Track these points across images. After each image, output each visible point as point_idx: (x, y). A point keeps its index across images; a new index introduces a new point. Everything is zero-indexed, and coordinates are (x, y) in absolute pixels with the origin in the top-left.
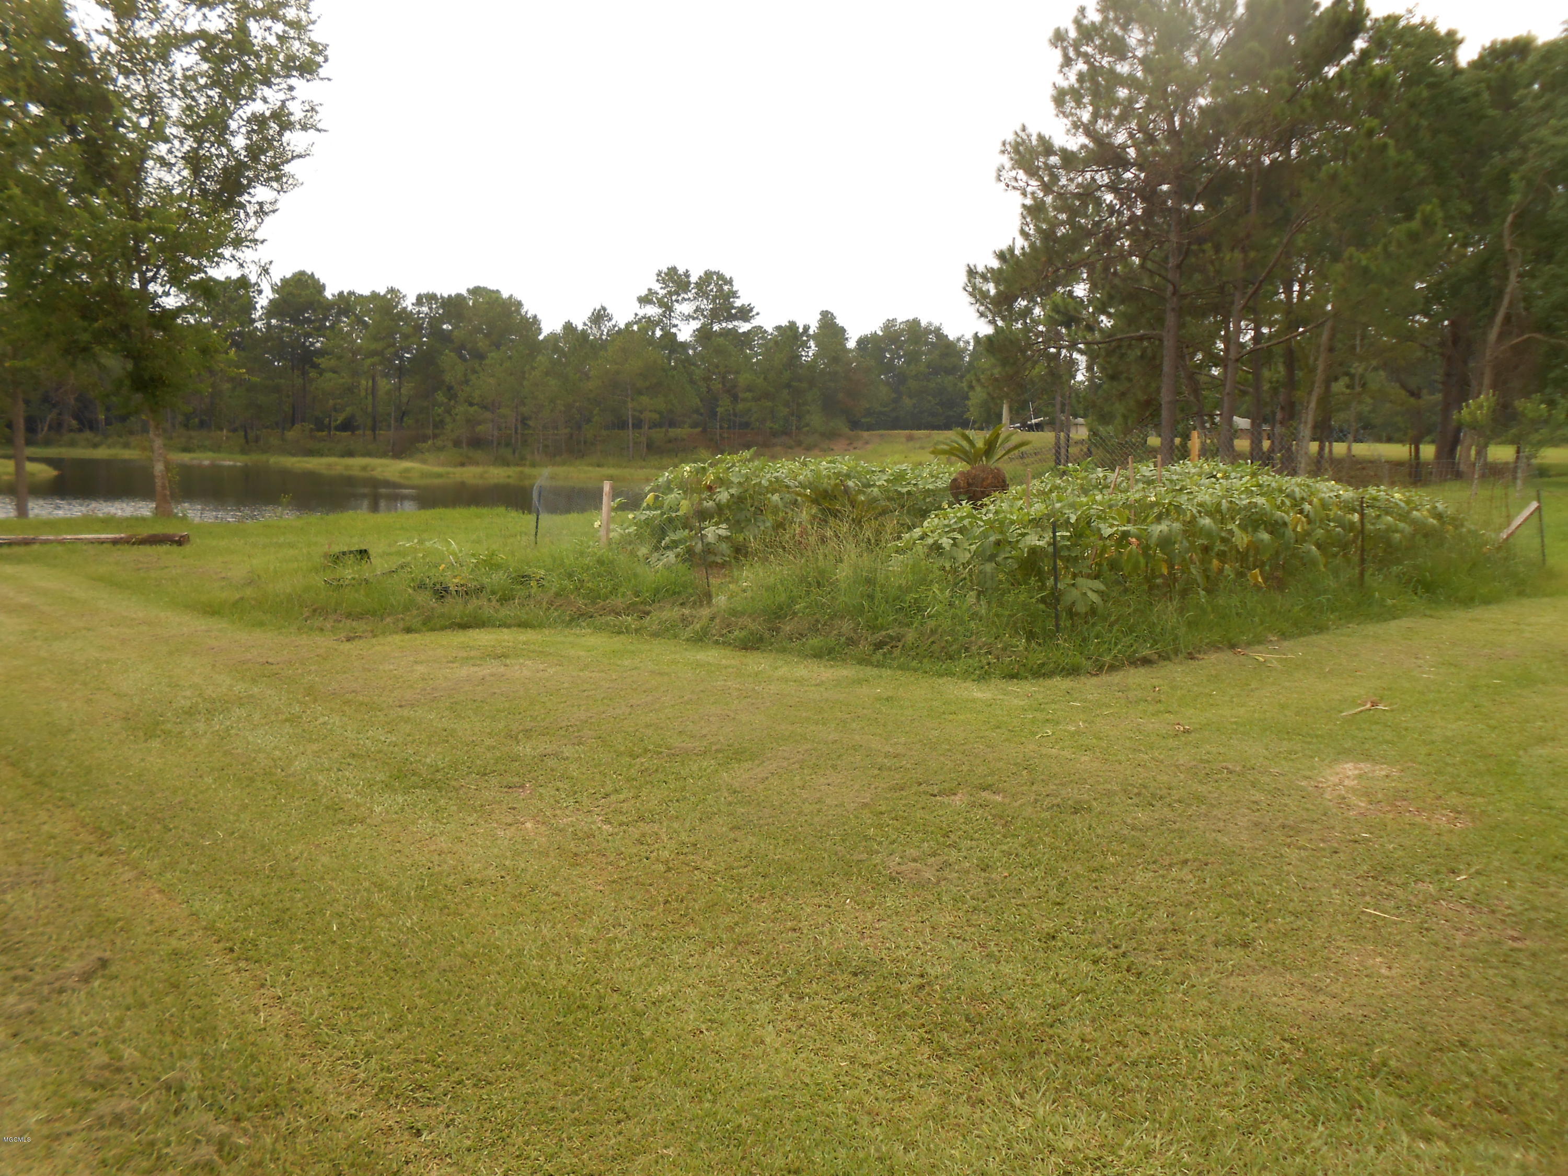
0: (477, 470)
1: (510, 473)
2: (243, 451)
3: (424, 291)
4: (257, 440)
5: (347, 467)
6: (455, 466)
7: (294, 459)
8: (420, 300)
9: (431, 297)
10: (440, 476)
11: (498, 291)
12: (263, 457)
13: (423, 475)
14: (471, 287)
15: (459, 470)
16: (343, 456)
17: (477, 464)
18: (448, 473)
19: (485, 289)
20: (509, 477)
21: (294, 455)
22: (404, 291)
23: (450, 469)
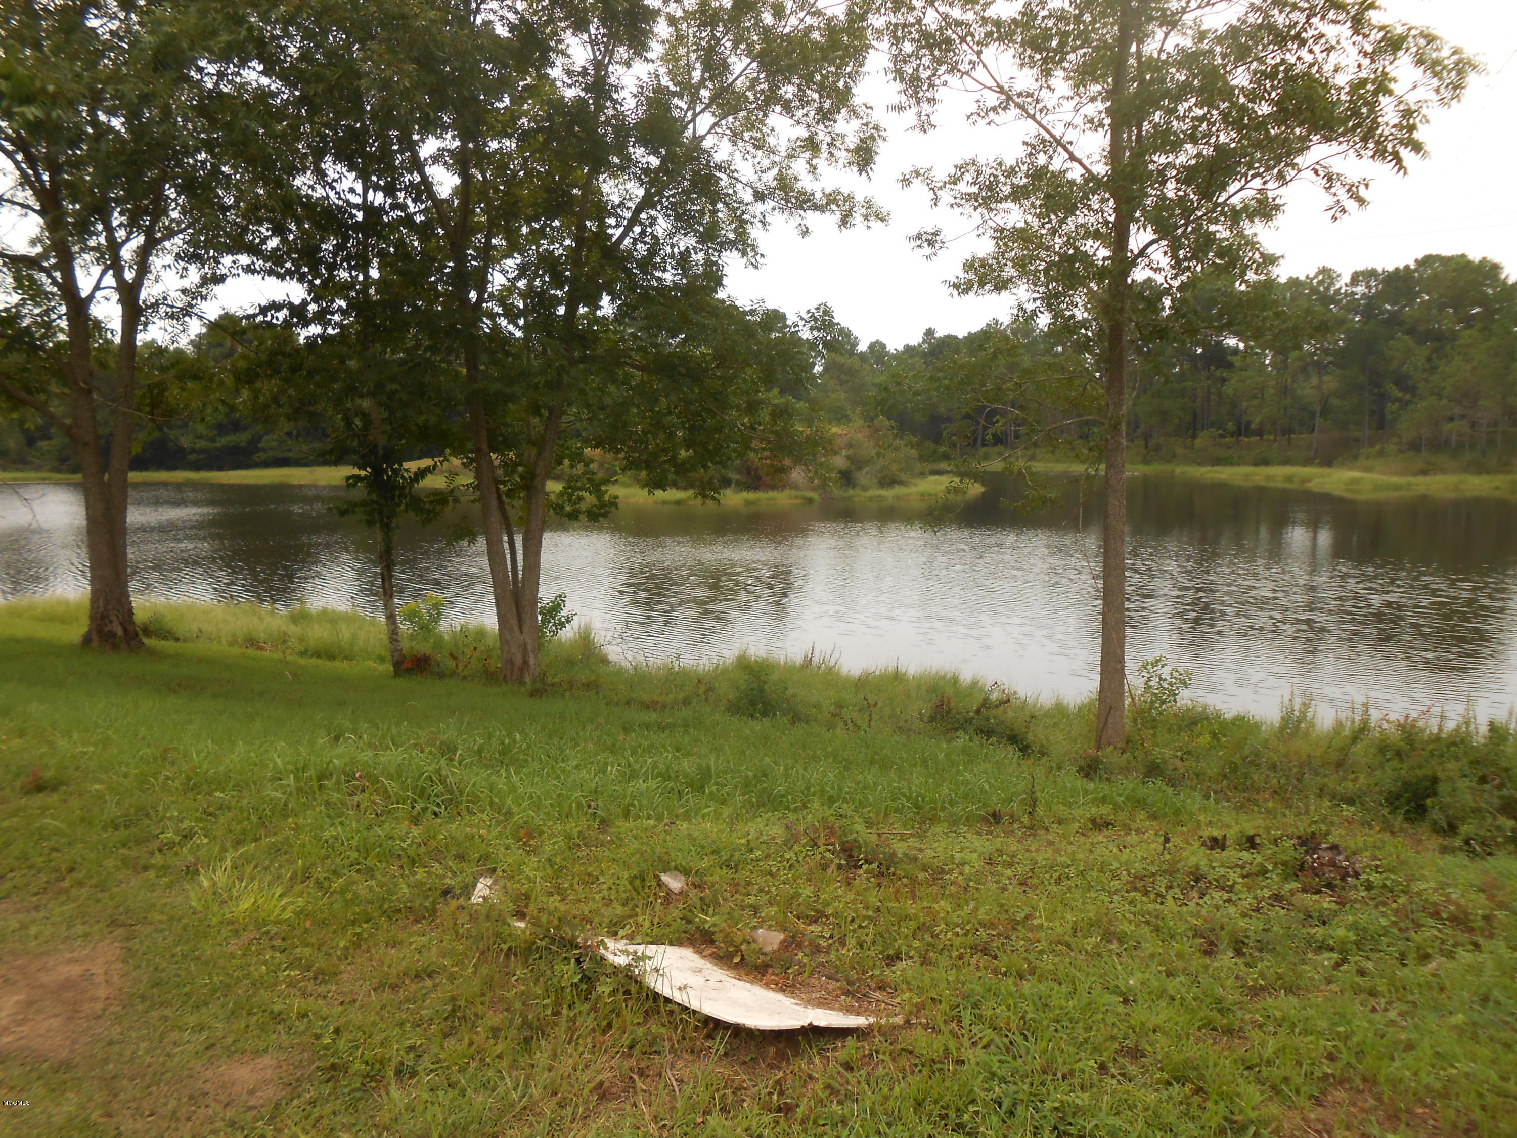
0: (1451, 479)
1: (1497, 484)
2: (1146, 461)
3: (1361, 267)
4: (1158, 449)
5: (1268, 478)
6: (1415, 475)
7: (1204, 470)
8: (1355, 279)
9: (1371, 274)
10: (1398, 487)
11: (1463, 256)
12: (1168, 467)
13: (1377, 487)
14: (1420, 257)
15: (1420, 479)
16: (1256, 464)
17: (1443, 471)
18: (1409, 484)
19: (1438, 258)
20: (1497, 488)
21: (1201, 464)
22: (1339, 270)
23: (1412, 480)
